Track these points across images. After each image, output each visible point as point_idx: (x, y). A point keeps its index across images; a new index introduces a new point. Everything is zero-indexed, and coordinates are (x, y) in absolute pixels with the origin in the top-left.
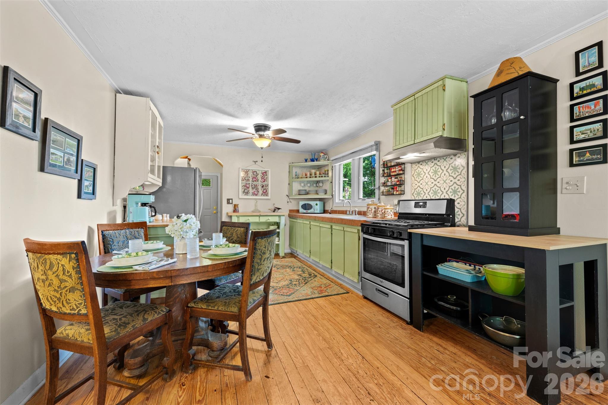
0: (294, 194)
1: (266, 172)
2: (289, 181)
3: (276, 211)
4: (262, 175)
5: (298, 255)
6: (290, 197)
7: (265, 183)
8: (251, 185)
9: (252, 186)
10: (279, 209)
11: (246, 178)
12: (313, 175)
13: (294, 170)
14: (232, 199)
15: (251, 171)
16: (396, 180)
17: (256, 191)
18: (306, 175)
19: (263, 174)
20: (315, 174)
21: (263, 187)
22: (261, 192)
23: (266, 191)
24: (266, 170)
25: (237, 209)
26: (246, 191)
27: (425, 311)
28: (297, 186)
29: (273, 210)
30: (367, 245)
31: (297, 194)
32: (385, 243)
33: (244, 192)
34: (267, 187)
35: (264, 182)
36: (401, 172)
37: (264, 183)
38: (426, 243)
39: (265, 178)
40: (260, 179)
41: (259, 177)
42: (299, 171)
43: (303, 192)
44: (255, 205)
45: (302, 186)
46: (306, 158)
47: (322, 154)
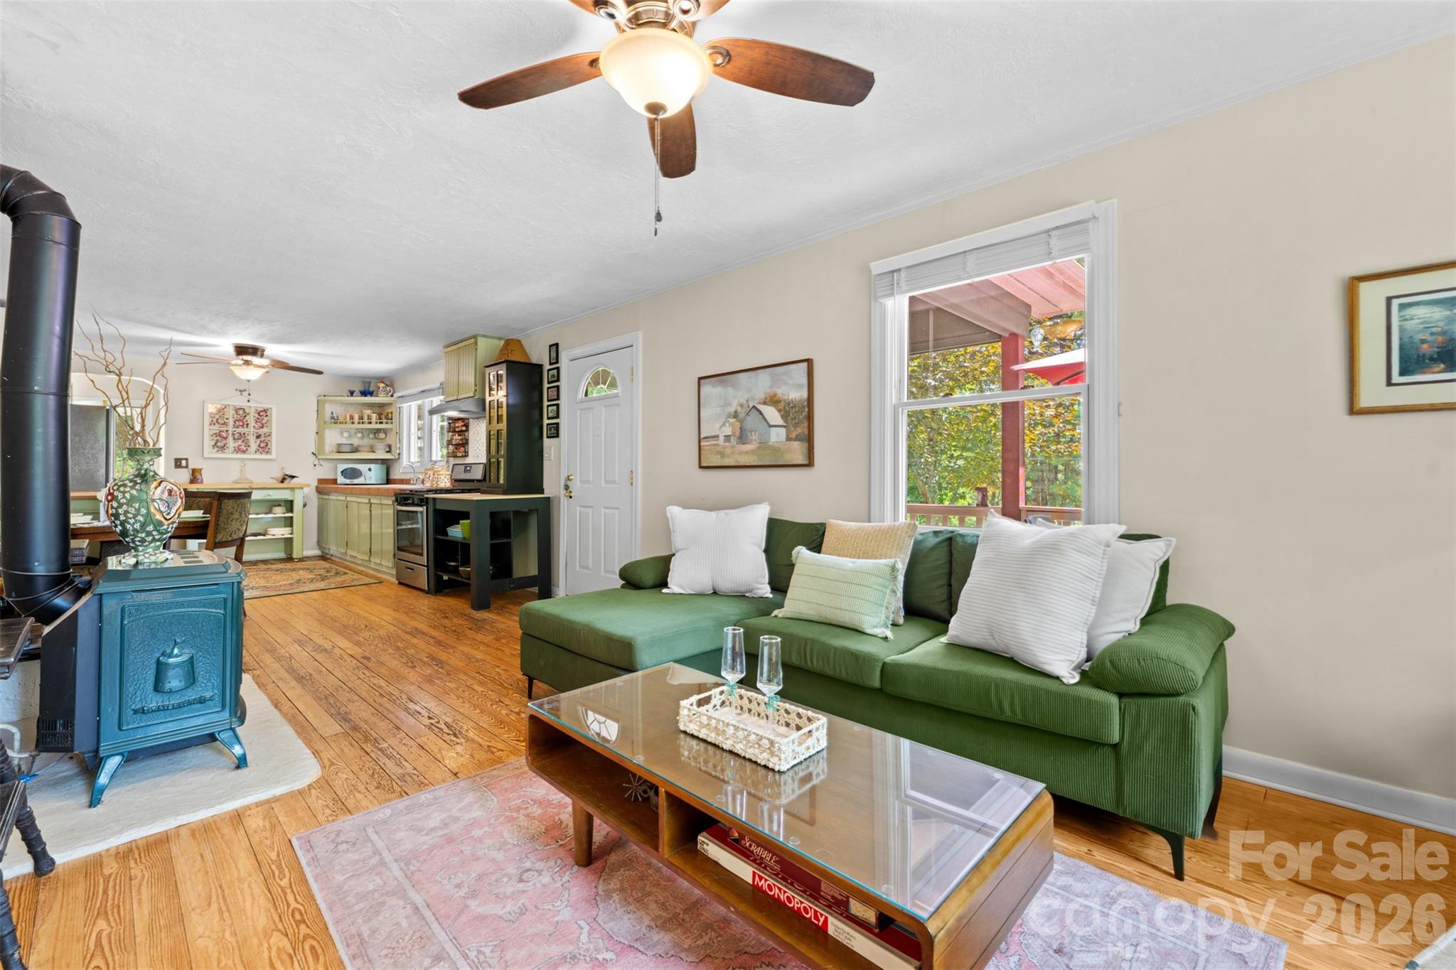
0: (327, 451)
1: (265, 411)
2: (318, 427)
3: (286, 481)
4: (257, 416)
5: (332, 555)
6: (319, 457)
7: (265, 430)
8: (230, 433)
9: (233, 434)
10: (293, 477)
11: (219, 421)
12: (366, 419)
13: (328, 409)
14: (187, 459)
15: (232, 408)
16: (460, 438)
17: (243, 444)
18: (352, 418)
19: (259, 414)
20: (369, 418)
21: (258, 437)
22: (254, 446)
23: (267, 445)
24: (266, 406)
25: (199, 477)
26: (219, 444)
27: (445, 578)
28: (333, 437)
29: (281, 480)
30: (400, 517)
31: (335, 450)
32: (413, 512)
33: (215, 445)
34: (269, 438)
35: (262, 427)
36: (464, 428)
37: (262, 430)
38: (439, 507)
39: (264, 422)
40: (252, 423)
41: (251, 420)
42: (338, 411)
43: (347, 448)
44: (241, 470)
45: (347, 438)
46: (352, 389)
47: (382, 385)
